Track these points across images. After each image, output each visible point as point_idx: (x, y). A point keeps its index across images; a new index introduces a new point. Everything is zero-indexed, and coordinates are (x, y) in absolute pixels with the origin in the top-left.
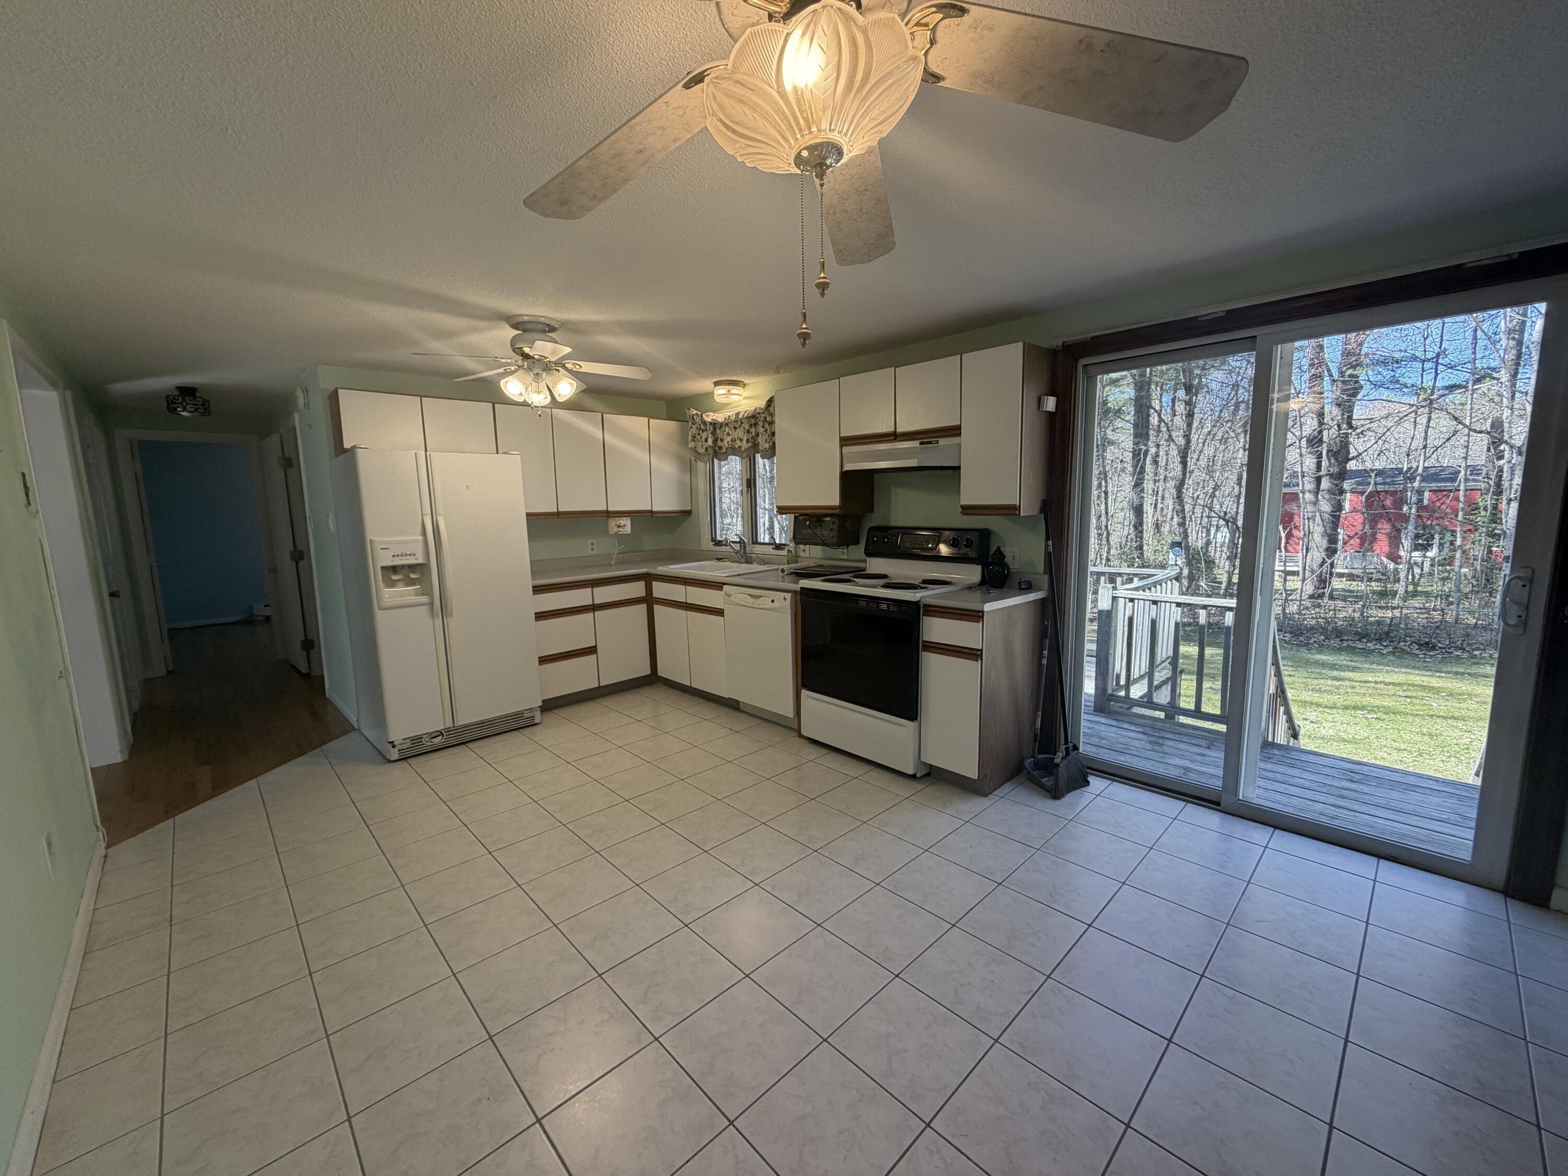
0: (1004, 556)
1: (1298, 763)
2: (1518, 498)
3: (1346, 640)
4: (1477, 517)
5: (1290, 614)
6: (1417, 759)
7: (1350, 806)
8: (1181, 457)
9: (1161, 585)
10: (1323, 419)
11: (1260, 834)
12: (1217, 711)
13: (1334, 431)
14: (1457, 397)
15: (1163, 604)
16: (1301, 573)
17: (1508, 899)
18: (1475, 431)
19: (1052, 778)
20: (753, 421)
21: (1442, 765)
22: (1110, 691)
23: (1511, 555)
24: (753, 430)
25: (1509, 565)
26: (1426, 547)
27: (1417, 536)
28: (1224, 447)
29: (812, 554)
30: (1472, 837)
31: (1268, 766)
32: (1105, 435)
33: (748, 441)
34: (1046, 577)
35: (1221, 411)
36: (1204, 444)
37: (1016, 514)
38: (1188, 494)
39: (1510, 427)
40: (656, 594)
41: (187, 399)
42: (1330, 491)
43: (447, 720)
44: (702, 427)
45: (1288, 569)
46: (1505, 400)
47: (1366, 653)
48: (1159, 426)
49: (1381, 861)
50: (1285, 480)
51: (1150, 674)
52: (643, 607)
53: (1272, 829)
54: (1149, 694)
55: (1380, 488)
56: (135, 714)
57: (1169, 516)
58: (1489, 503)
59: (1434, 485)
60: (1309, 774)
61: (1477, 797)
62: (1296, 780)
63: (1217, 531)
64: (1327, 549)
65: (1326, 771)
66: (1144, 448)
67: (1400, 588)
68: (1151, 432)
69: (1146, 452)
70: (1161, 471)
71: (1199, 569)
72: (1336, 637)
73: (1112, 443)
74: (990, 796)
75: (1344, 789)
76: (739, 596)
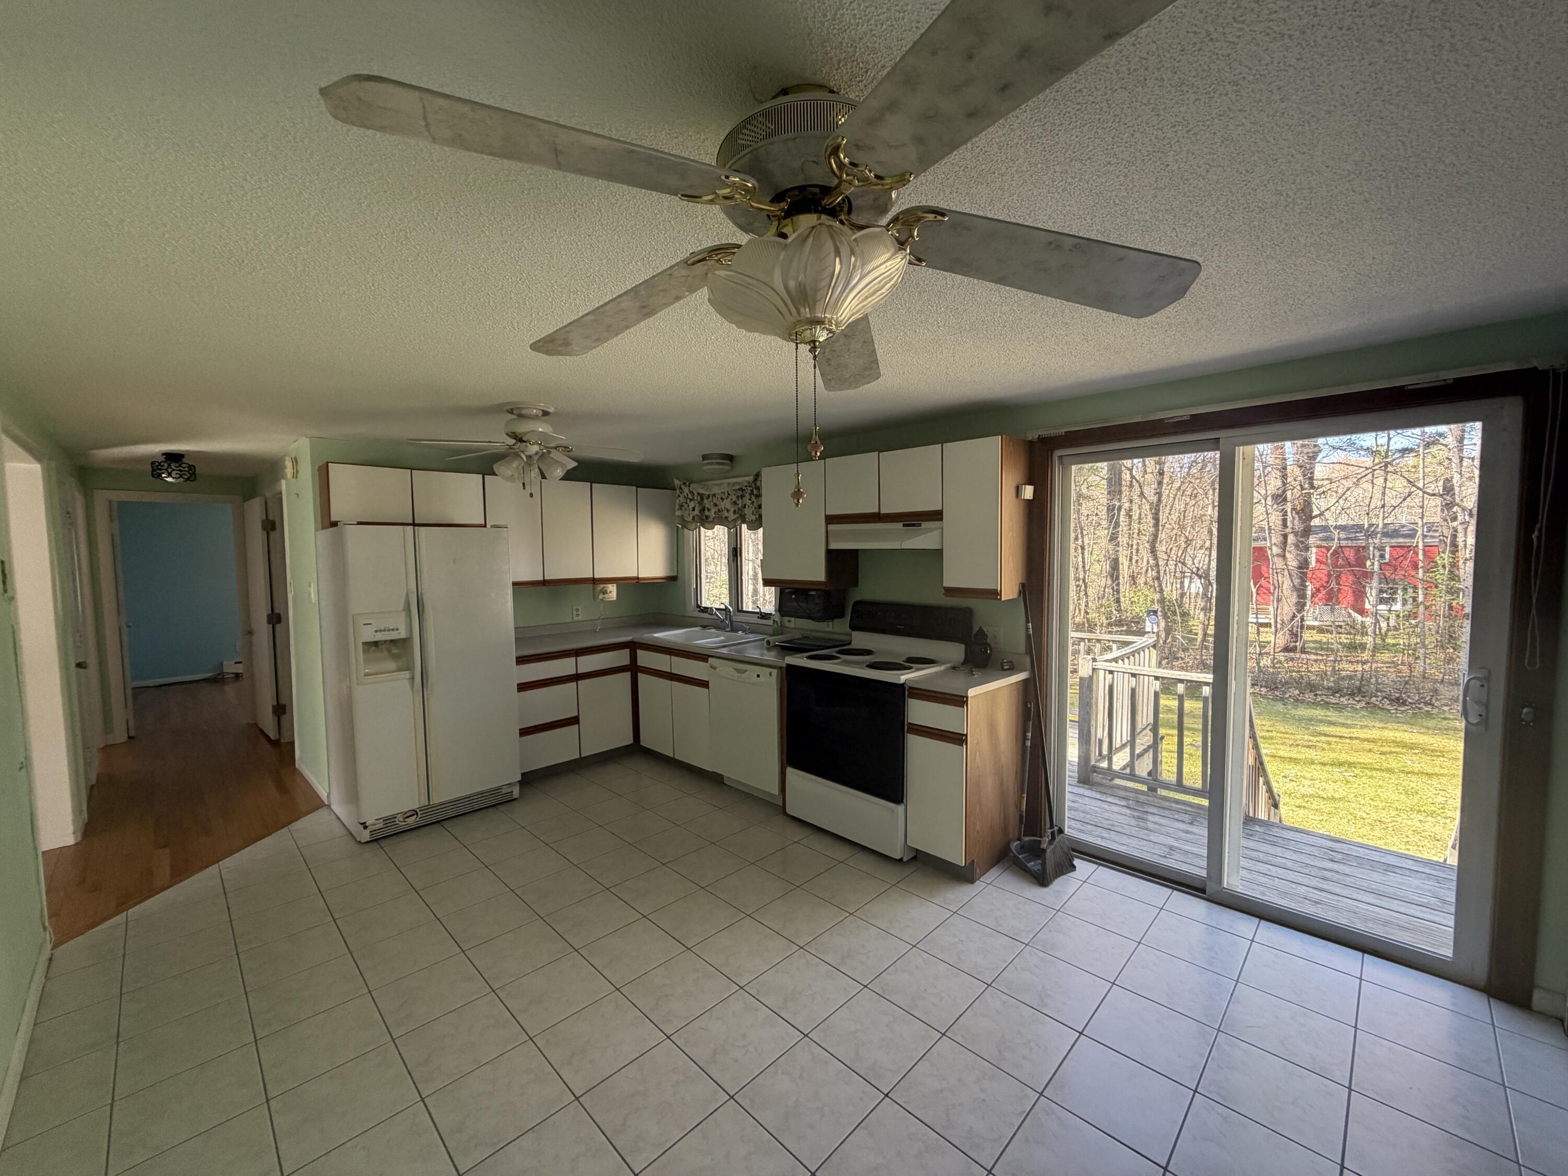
0: (987, 636)
1: (1280, 841)
2: (1473, 558)
3: (1320, 695)
4: (1436, 576)
5: (1264, 667)
6: (1395, 819)
7: (1334, 890)
8: (1152, 514)
9: (1139, 653)
10: (1286, 479)
11: (1246, 925)
12: (1199, 785)
13: (1297, 492)
14: (1410, 460)
15: (1142, 677)
16: (1273, 624)
17: (1491, 1000)
18: (1428, 494)
19: (1039, 861)
20: (740, 493)
21: (1420, 826)
22: (1093, 763)
23: (1470, 612)
24: (740, 502)
25: (1469, 622)
26: (1391, 600)
27: (1381, 591)
28: (1194, 502)
29: (799, 626)
30: (1452, 924)
31: (1251, 844)
32: (1080, 490)
33: (735, 512)
34: (1028, 659)
35: (1190, 468)
36: (1174, 499)
37: (997, 599)
38: (1161, 548)
39: (1460, 490)
40: (640, 663)
41: (173, 466)
42: (1297, 546)
43: (422, 797)
44: (690, 496)
45: (1260, 621)
46: (1454, 465)
47: (1340, 708)
48: (1131, 482)
49: (1366, 956)
50: (1253, 535)
51: (1132, 743)
52: (627, 676)
53: (1257, 920)
54: (1131, 765)
55: (1343, 543)
56: (92, 787)
57: (1144, 569)
58: (1446, 561)
59: (1394, 541)
60: (1291, 853)
61: (1455, 878)
62: (1279, 860)
63: (1190, 582)
64: (1297, 603)
65: (1308, 849)
66: (1118, 504)
67: (1369, 640)
68: (1124, 489)
69: (1120, 508)
70: (1135, 526)
71: (1174, 622)
72: (1311, 692)
73: (1088, 498)
74: (977, 882)
75: (1326, 870)
76: (725, 668)
